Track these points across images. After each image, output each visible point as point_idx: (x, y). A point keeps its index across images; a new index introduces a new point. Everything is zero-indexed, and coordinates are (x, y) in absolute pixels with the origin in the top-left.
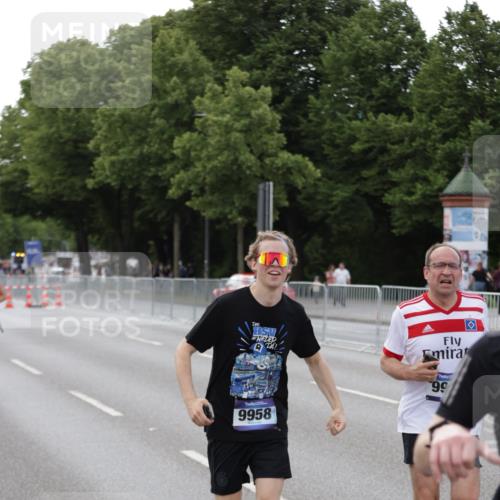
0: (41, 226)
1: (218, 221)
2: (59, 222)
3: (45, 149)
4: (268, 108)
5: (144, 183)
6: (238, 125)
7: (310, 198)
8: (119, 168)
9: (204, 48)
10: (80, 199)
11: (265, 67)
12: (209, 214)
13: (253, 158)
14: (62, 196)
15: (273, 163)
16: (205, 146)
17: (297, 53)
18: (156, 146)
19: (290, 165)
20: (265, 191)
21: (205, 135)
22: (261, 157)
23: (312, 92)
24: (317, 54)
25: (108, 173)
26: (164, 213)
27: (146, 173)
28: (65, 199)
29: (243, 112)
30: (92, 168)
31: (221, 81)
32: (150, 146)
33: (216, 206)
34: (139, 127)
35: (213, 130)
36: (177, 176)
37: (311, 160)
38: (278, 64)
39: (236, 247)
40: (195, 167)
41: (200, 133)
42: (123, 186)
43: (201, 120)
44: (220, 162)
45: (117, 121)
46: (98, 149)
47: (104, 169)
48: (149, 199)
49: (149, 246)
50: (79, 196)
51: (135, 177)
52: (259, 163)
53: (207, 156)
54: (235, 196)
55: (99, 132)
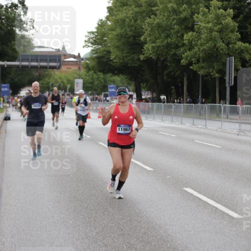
0: (117, 79)
1: (206, 76)
2: (126, 77)
3: (119, 40)
4: (230, 19)
5: (169, 57)
6: (216, 28)
8: (156, 49)
10: (136, 65)
11: (229, 1)
12: (201, 72)
13: (224, 44)
14: (128, 64)
15: (234, 47)
16: (199, 39)
18: (175, 39)
19: (243, 48)
20: (230, 62)
21: (200, 33)
22: (228, 44)
25: (151, 52)
26: (179, 72)
27: (170, 52)
28: (129, 65)
29: (219, 22)
30: (143, 50)
31: (208, 7)
32: (171, 39)
33: (205, 68)
34: (166, 29)
35: (204, 31)
36: (186, 54)
39: (215, 90)
40: (194, 49)
41: (197, 32)
42: (158, 59)
43: (198, 26)
44: (207, 47)
45: (155, 26)
46: (146, 40)
47: (149, 50)
48: (171, 65)
49: (172, 89)
50: (136, 63)
51: (164, 54)
52: (227, 47)
53: (200, 43)
54: (215, 64)
55: (146, 32)
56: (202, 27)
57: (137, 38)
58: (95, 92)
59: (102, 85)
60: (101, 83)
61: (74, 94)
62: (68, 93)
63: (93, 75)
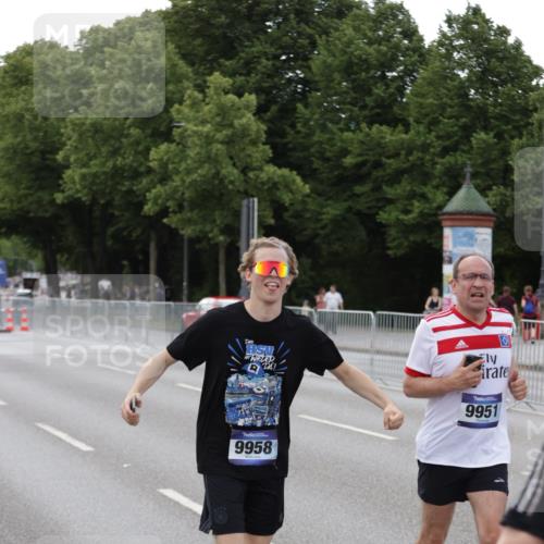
0: (5, 244)
2: (25, 239)
3: (10, 160)
4: (253, 118)
5: (117, 198)
6: (219, 136)
7: (298, 215)
8: (90, 181)
9: (183, 52)
10: (48, 215)
11: (248, 74)
12: (188, 232)
13: (235, 171)
14: (29, 212)
15: (258, 177)
16: (184, 158)
17: (284, 57)
18: (131, 158)
19: (276, 179)
20: (249, 208)
21: (184, 146)
22: (245, 170)
23: (300, 100)
24: (306, 59)
25: (78, 186)
27: (119, 187)
28: (32, 215)
29: (226, 122)
30: (61, 182)
31: (201, 88)
32: (124, 158)
33: (196, 223)
34: (112, 137)
35: (192, 141)
36: (154, 191)
37: (298, 174)
38: (264, 70)
39: (217, 269)
40: (173, 181)
41: (178, 144)
42: (94, 201)
43: (179, 130)
44: (200, 176)
45: (89, 131)
46: (68, 160)
47: (74, 183)
48: (123, 215)
49: (123, 266)
50: (46, 211)
51: (107, 191)
52: (242, 178)
53: (186, 169)
54: (217, 213)
55: (69, 143)
56: (189, 132)
57: (48, 156)
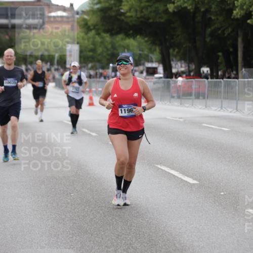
2: (146, 39)
5: (213, 6)
14: (149, 18)
26: (230, 30)
28: (151, 21)
42: (197, 9)
48: (217, 19)
49: (218, 57)
50: (162, 18)
51: (206, 1)
58: (98, 65)
59: (109, 52)
60: (108, 50)
61: (65, 69)
62: (56, 67)
63: (94, 38)
